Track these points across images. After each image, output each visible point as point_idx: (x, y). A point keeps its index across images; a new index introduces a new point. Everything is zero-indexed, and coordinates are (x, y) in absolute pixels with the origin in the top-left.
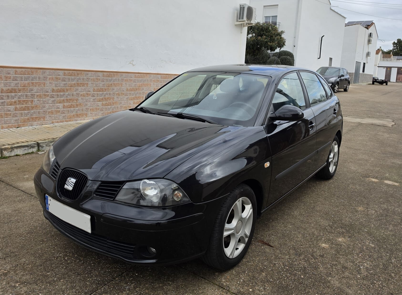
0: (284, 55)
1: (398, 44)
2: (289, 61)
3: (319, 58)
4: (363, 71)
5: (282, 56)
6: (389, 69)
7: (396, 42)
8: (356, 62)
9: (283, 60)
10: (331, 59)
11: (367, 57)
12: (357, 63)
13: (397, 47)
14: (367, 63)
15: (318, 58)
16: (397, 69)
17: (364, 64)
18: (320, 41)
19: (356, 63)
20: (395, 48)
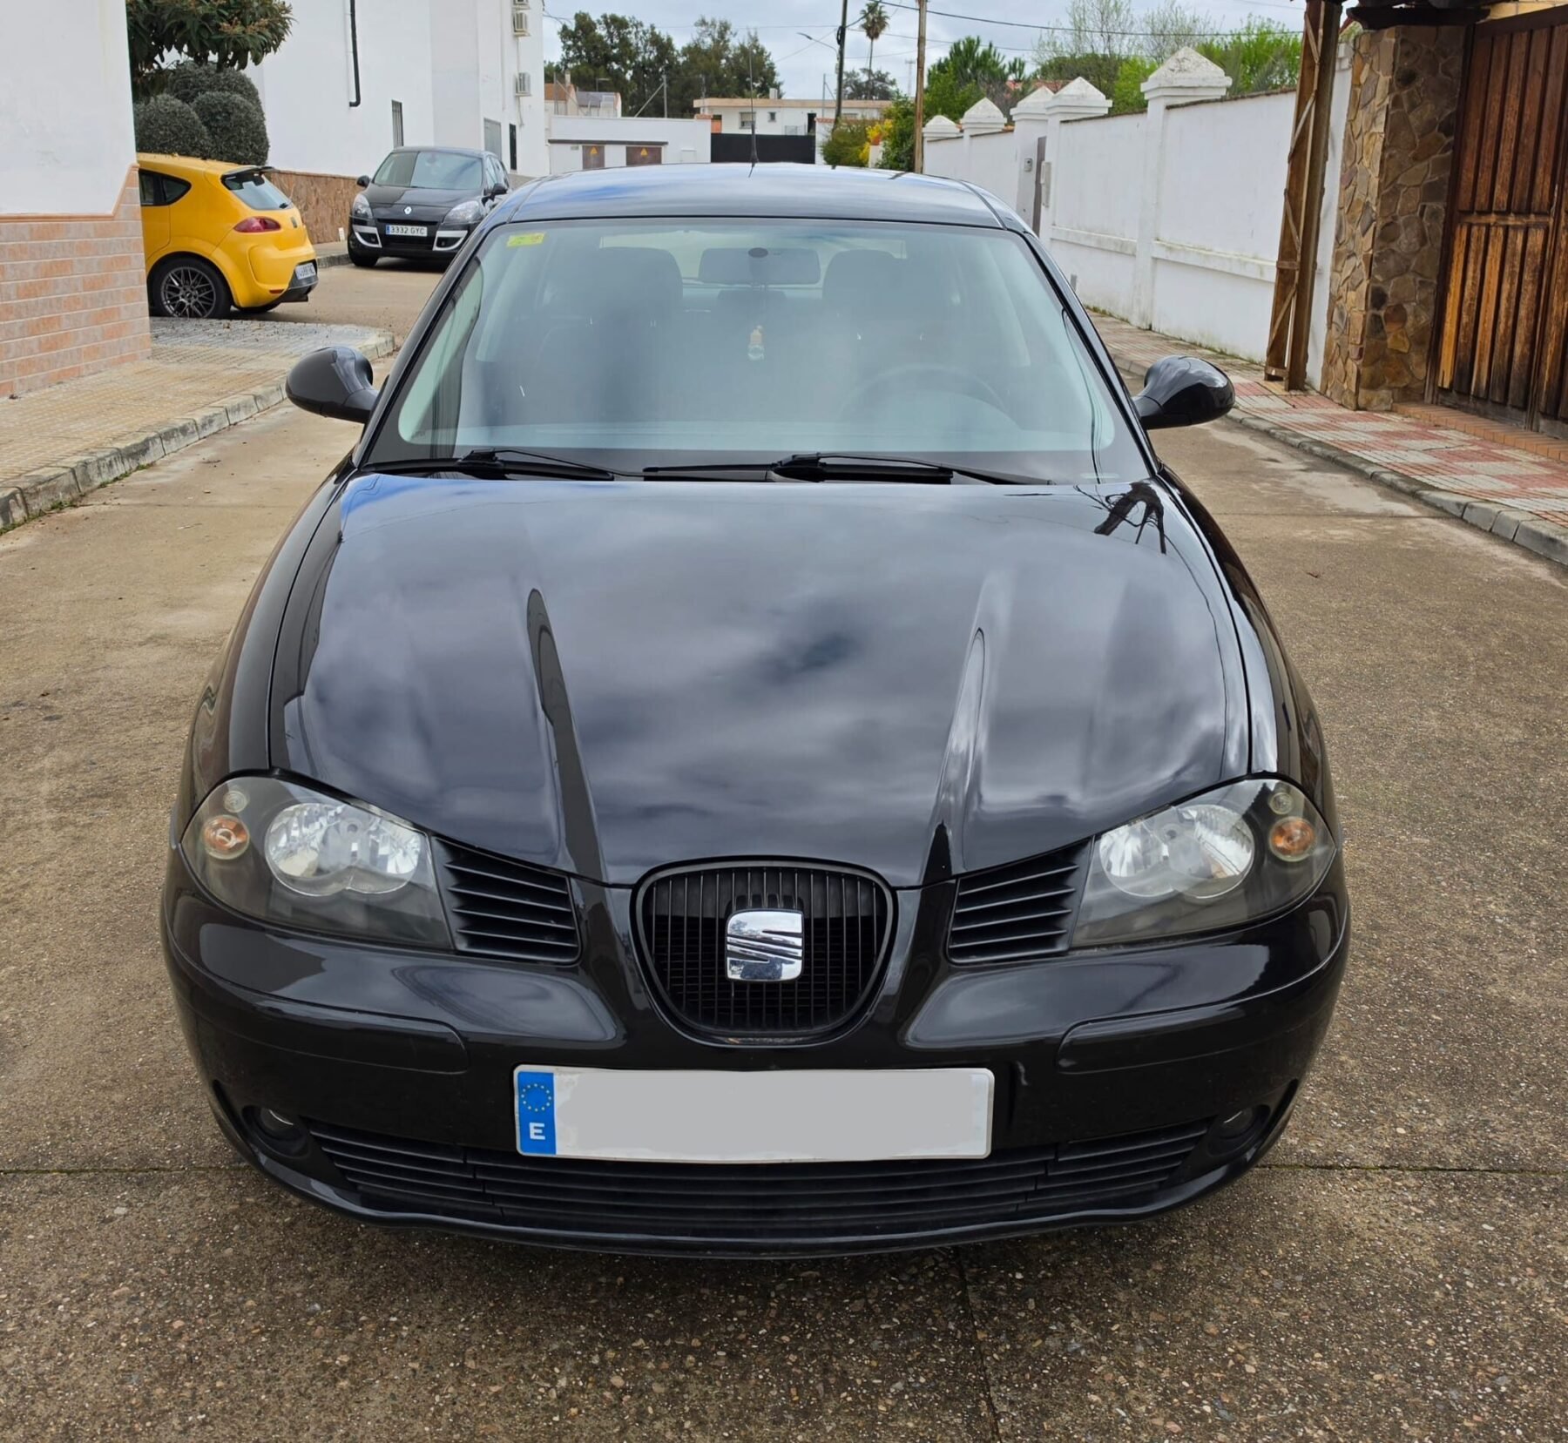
0: (211, 87)
1: (579, 39)
2: (247, 117)
3: (354, 100)
4: (514, 166)
5: (203, 92)
6: (594, 152)
7: (572, 26)
8: (486, 121)
9: (214, 111)
10: (397, 107)
11: (517, 97)
12: (489, 125)
13: (579, 49)
14: (522, 125)
15: (352, 105)
16: (623, 149)
17: (512, 128)
18: (345, 14)
19: (486, 128)
20: (571, 54)
